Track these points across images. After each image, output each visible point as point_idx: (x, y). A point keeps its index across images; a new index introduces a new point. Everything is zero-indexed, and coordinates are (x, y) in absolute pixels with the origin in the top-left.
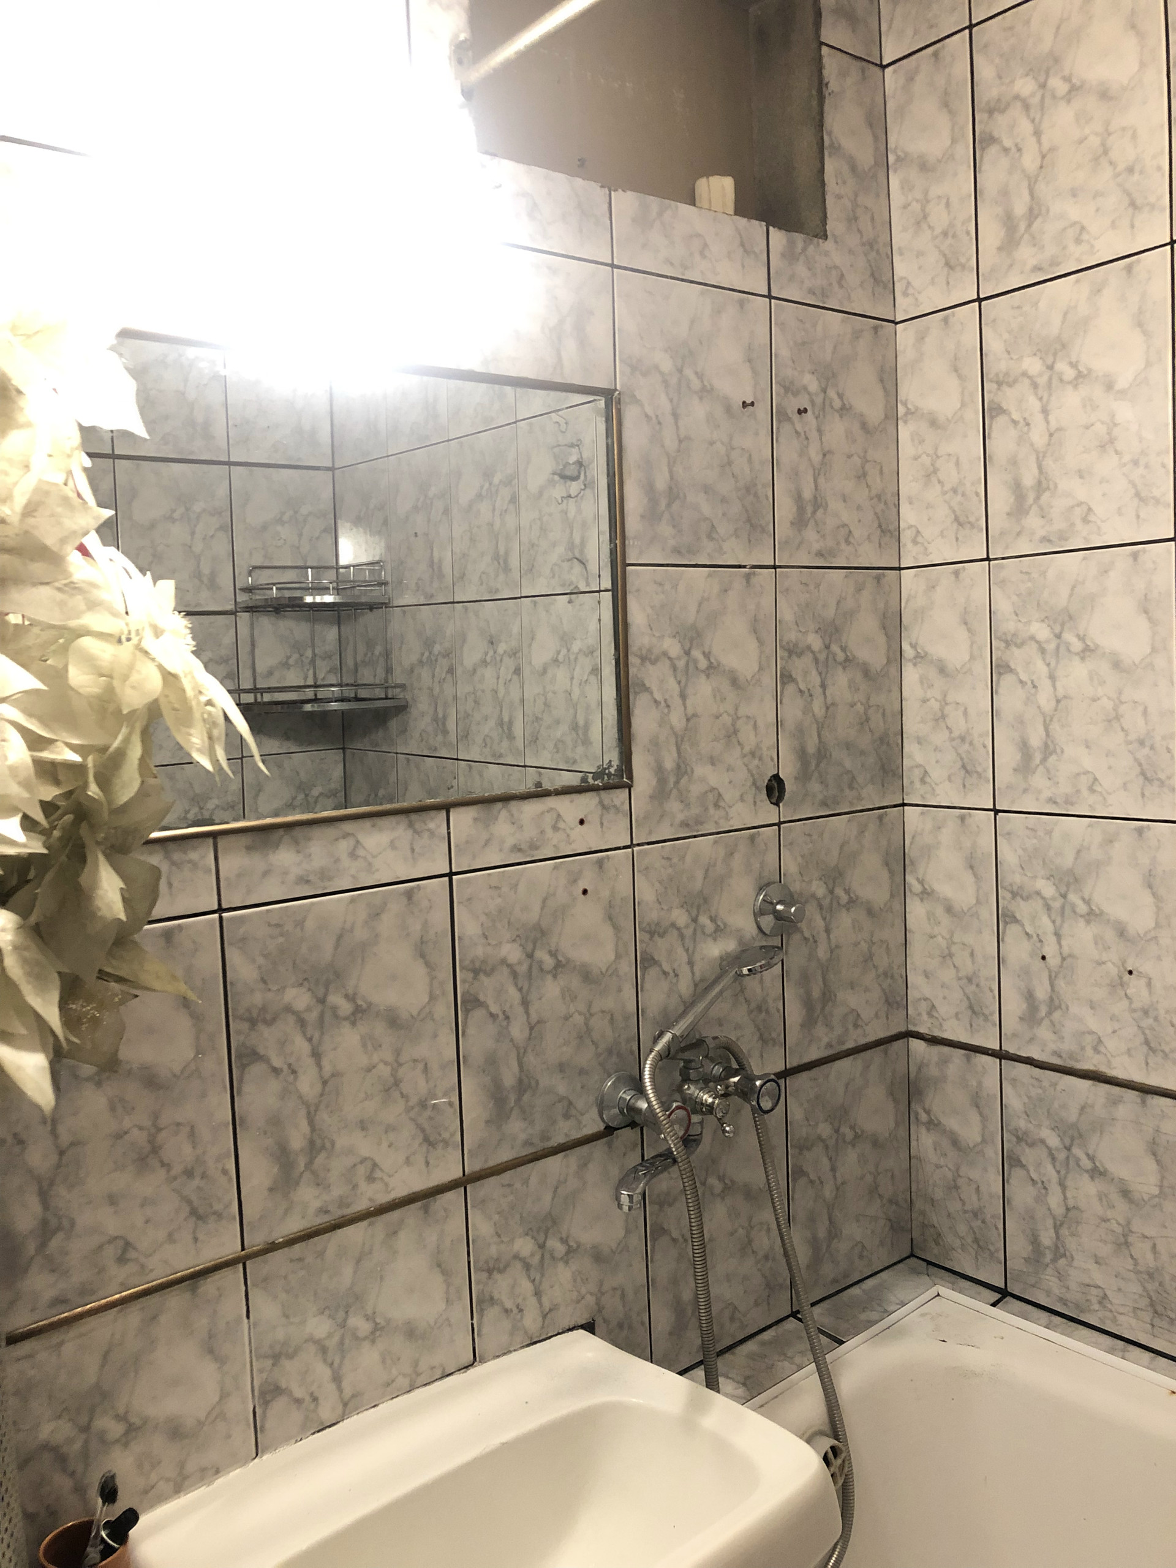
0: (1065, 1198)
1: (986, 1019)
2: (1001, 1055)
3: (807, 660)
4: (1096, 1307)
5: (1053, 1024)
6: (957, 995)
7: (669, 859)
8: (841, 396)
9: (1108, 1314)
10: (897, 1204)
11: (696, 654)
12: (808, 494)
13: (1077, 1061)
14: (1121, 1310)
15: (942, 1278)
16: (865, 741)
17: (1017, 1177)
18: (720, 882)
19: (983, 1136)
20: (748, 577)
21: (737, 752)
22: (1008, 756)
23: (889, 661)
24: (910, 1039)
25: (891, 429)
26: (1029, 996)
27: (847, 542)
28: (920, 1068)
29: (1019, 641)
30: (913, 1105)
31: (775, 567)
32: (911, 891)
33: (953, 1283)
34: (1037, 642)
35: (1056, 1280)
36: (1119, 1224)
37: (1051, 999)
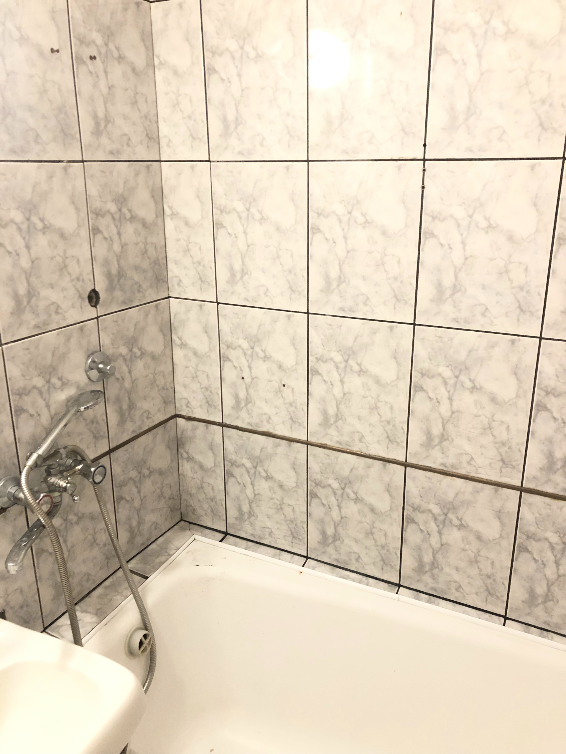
0: (254, 490)
1: (215, 408)
2: (223, 425)
3: (108, 219)
4: (268, 536)
5: (248, 410)
6: (200, 396)
7: (27, 349)
8: (118, 49)
9: (273, 539)
10: (173, 498)
11: (35, 219)
12: (101, 114)
13: (259, 427)
14: (279, 537)
15: (196, 530)
16: (146, 265)
17: (231, 482)
18: (63, 357)
19: (215, 463)
20: (65, 169)
21: (67, 279)
22: (223, 275)
23: (157, 217)
24: (178, 418)
25: (151, 72)
26: (236, 397)
27: (128, 145)
28: (183, 432)
29: (227, 211)
30: (179, 450)
31: (83, 161)
32: (175, 343)
33: (201, 532)
34: (237, 212)
35: (249, 526)
36: (278, 500)
37: (247, 398)
